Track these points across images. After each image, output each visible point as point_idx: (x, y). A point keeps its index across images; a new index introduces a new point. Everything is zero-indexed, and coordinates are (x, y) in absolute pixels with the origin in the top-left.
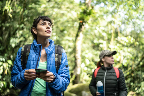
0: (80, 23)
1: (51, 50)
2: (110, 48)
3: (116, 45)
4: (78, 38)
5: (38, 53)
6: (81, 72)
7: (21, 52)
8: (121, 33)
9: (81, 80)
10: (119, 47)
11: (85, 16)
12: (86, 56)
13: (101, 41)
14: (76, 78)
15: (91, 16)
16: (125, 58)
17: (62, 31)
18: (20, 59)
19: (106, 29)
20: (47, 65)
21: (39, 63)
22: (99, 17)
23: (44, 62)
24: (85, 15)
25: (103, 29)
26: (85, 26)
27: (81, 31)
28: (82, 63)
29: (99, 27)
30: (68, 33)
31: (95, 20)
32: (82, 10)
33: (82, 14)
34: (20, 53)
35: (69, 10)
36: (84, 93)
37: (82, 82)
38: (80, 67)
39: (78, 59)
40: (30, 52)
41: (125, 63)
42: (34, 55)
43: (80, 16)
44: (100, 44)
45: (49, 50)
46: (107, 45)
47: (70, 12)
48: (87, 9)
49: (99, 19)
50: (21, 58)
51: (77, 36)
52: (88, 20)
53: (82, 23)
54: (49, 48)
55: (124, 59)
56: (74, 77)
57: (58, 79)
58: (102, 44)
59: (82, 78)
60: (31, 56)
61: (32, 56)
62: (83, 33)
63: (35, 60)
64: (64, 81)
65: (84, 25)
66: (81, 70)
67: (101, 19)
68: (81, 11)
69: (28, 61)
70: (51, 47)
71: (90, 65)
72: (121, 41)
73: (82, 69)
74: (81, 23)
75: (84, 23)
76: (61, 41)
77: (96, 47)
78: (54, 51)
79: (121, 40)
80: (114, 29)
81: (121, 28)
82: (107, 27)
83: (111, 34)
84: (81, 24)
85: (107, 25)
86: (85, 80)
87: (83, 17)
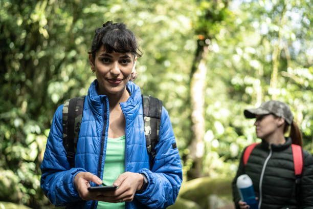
0: (198, 41)
1: (135, 109)
2: (270, 96)
3: (285, 86)
4: (196, 75)
5: (101, 118)
6: (206, 153)
7: (61, 118)
8: (293, 59)
9: (206, 169)
10: (291, 91)
11: (209, 24)
12: (216, 115)
13: (248, 80)
14: (194, 165)
15: (223, 22)
16: (307, 117)
17: (160, 61)
18: (61, 133)
19: (258, 52)
20: (127, 144)
21: (107, 141)
22: (241, 25)
23: (120, 138)
24: (211, 20)
25: (253, 51)
26: (210, 46)
27: (201, 58)
28: (206, 131)
29: (243, 49)
30: (174, 66)
31: (234, 33)
32: (202, 11)
33: (204, 20)
34: (60, 120)
35: (172, 13)
36: (214, 199)
37: (207, 175)
38: (203, 140)
39: (198, 122)
40: (83, 116)
41: (307, 127)
42: (94, 121)
43: (198, 26)
44: (245, 86)
45: (131, 107)
46: (263, 88)
47: (175, 19)
48: (214, 7)
49: (243, 29)
50: (62, 130)
51: (194, 69)
52: (218, 32)
53: (204, 40)
54: (130, 104)
55: (304, 118)
56: (189, 162)
57: (153, 185)
58: (251, 85)
59: (209, 166)
60: (86, 126)
61: (88, 125)
62: (206, 64)
63: (96, 134)
64: (170, 185)
65: (207, 45)
66: (205, 148)
67: (247, 28)
68: (200, 13)
69: (79, 139)
70: (134, 101)
71: (226, 135)
72: (296, 77)
73: (207, 146)
74: (201, 40)
75: (207, 41)
76: (159, 83)
77: (237, 93)
78: (141, 111)
79: (297, 75)
80: (277, 50)
81: (293, 49)
82: (262, 47)
83: (271, 63)
84: (201, 43)
85: (261, 43)
86: (216, 170)
87: (205, 26)
